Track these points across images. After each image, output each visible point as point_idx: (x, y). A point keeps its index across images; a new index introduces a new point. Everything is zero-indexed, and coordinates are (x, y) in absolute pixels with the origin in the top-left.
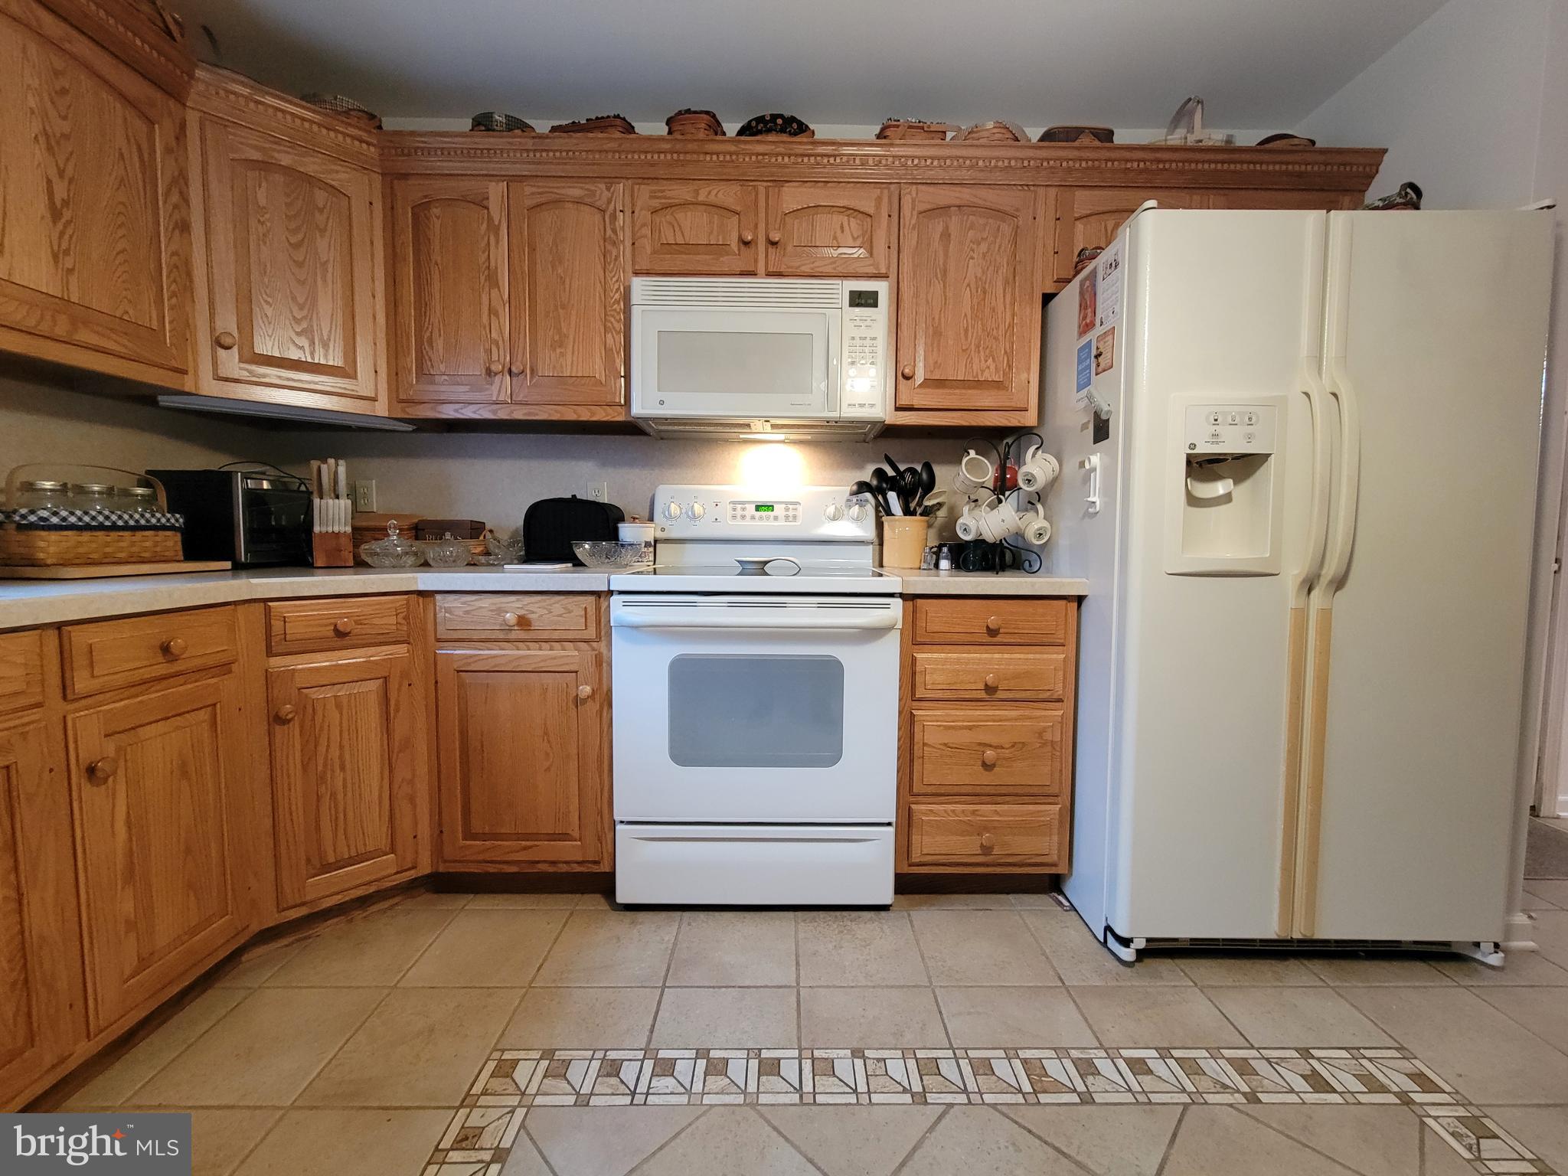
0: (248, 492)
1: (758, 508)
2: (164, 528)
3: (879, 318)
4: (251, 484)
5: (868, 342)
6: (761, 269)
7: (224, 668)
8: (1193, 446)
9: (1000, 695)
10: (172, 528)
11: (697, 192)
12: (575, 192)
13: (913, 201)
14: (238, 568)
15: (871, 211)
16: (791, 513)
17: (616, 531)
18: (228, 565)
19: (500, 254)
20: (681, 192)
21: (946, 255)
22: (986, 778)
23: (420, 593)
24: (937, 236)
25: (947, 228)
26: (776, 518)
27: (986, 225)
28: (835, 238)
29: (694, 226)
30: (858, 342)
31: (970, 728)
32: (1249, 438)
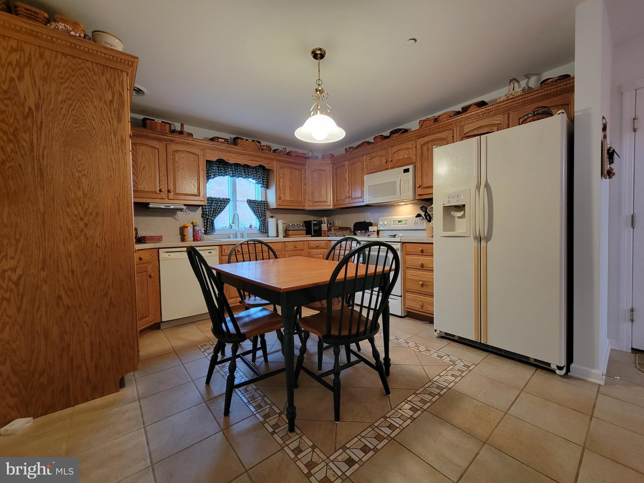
0: (313, 224)
1: (399, 222)
2: (303, 230)
3: (410, 174)
4: (314, 222)
5: (408, 181)
6: (389, 168)
7: (303, 250)
8: (444, 204)
9: (424, 268)
10: (304, 230)
11: (377, 154)
12: (358, 160)
13: (419, 143)
14: (312, 236)
15: (411, 147)
16: (406, 223)
17: (368, 228)
18: (311, 236)
19: (347, 175)
20: (374, 154)
21: (428, 154)
22: (421, 289)
23: (329, 240)
24: (426, 150)
25: (428, 147)
26: (402, 224)
27: (438, 143)
28: (403, 156)
29: (377, 161)
30: (405, 181)
31: (417, 276)
32: (458, 201)
